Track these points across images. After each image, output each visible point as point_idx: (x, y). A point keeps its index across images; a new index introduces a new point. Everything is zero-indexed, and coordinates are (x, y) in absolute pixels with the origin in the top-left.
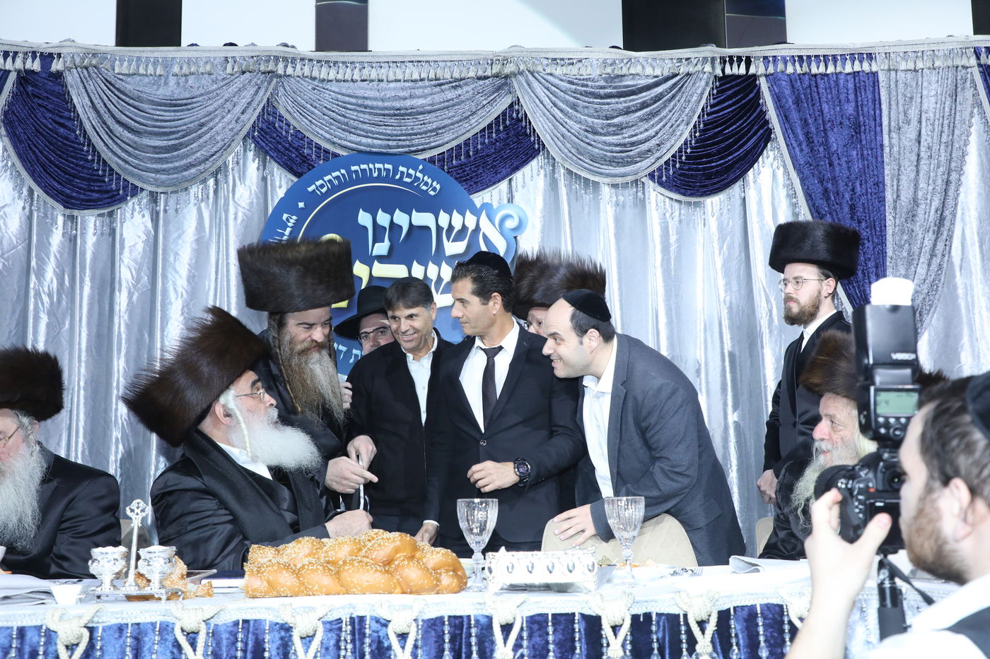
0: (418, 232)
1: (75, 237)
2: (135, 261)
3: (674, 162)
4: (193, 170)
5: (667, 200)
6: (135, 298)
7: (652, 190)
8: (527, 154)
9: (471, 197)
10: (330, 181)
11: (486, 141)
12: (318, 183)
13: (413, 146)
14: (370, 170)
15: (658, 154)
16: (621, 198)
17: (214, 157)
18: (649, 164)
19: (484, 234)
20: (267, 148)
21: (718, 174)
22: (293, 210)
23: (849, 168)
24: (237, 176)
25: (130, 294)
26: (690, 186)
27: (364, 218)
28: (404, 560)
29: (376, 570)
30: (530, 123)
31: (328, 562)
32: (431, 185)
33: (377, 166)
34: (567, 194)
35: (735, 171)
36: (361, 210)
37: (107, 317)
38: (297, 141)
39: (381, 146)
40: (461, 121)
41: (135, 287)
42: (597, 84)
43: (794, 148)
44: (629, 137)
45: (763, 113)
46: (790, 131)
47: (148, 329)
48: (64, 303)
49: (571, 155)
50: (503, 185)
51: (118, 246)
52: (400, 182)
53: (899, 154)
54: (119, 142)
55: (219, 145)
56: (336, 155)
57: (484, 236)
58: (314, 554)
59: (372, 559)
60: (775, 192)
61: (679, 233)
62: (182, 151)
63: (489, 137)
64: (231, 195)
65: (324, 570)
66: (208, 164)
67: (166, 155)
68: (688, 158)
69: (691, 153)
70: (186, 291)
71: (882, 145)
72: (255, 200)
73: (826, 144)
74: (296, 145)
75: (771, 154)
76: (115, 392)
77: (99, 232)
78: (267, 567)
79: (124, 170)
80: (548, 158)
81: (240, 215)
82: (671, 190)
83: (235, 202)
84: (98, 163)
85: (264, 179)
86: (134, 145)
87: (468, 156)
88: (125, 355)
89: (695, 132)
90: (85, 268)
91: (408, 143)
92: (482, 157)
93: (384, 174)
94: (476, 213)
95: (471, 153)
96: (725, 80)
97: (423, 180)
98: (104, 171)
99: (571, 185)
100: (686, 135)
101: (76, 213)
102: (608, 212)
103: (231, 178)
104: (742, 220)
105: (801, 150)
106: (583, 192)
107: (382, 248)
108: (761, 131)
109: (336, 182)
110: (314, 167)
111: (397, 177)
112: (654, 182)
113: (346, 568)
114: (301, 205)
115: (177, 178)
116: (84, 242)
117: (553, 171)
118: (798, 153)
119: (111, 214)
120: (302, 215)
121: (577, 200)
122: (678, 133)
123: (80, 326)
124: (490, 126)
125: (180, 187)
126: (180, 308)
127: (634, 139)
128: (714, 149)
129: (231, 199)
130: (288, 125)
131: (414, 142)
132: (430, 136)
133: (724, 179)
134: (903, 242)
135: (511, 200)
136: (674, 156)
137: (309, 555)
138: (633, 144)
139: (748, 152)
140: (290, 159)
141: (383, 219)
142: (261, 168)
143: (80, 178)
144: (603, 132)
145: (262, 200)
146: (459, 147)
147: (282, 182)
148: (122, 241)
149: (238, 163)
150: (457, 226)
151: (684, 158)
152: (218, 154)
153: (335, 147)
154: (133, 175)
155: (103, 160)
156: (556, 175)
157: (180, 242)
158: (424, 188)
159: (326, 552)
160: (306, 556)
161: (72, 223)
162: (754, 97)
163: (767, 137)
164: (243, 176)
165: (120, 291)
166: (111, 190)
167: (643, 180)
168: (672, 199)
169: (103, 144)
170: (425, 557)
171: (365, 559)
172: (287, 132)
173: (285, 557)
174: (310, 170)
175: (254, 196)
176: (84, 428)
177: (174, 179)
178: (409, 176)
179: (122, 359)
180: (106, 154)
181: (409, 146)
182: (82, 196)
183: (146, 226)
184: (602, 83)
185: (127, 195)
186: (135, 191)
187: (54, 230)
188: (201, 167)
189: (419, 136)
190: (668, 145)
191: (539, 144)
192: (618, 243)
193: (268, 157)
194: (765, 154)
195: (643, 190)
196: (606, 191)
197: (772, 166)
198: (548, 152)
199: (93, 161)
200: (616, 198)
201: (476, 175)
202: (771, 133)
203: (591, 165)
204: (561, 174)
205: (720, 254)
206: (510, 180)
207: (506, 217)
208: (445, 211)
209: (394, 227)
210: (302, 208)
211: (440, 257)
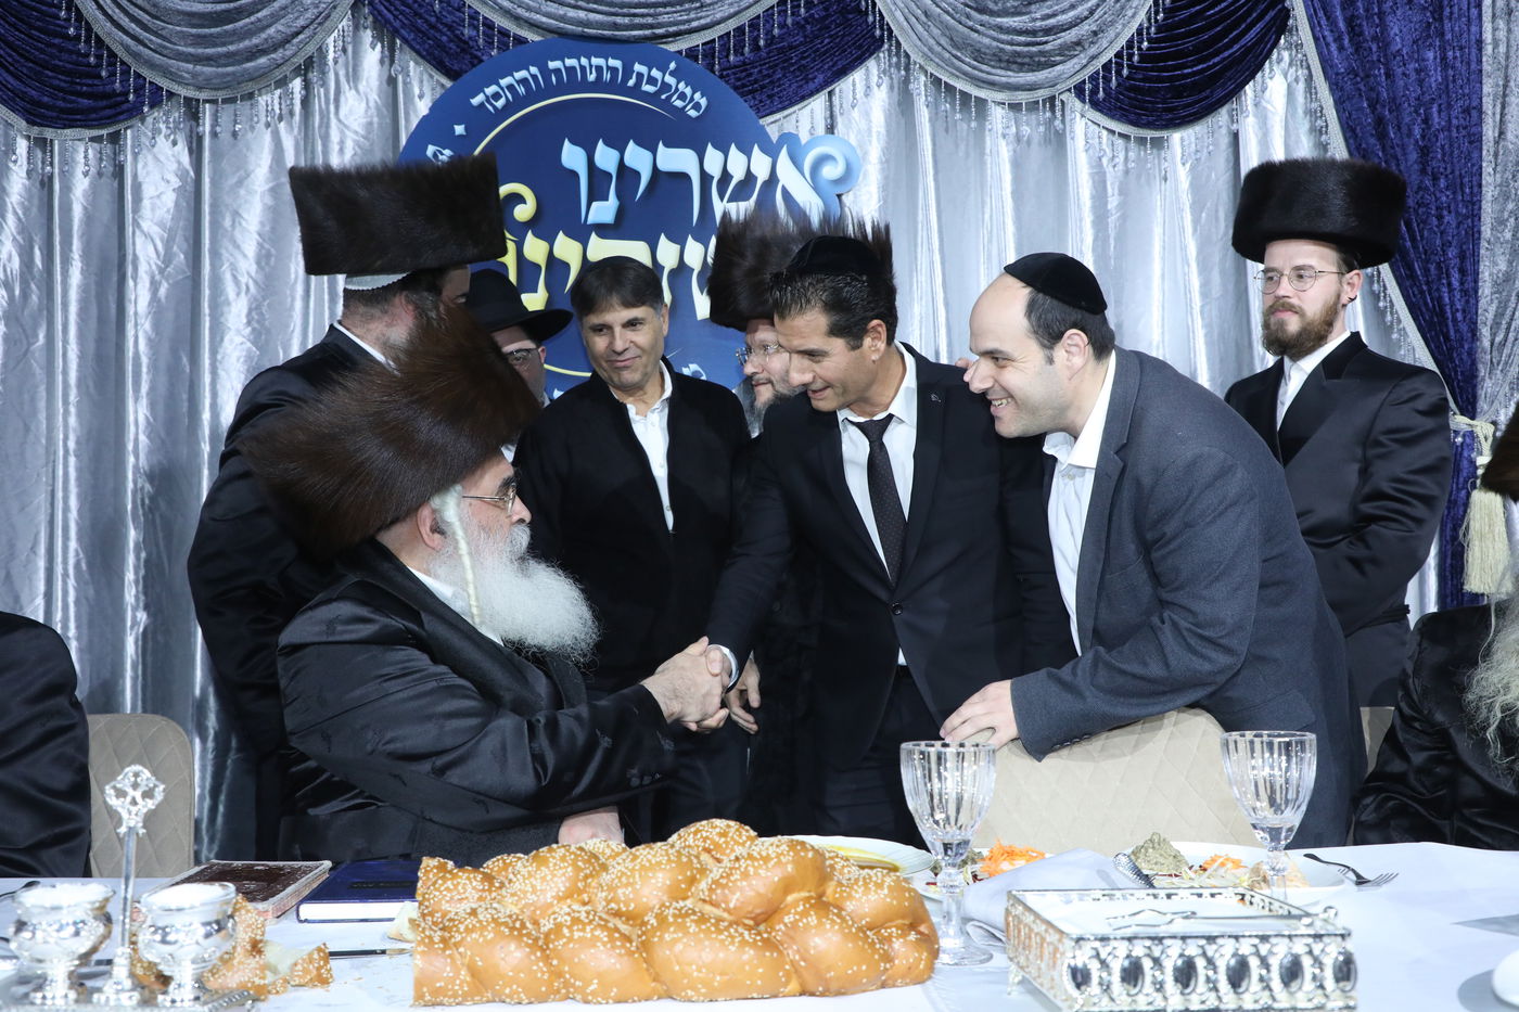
0: (670, 184)
1: (51, 177)
2: (161, 224)
3: (1120, 66)
4: (263, 60)
5: (1105, 133)
6: (163, 291)
7: (1078, 115)
8: (861, 46)
9: (762, 122)
10: (510, 87)
11: (789, 21)
12: (491, 90)
13: (660, 25)
14: (583, 68)
15: (1093, 50)
16: (1026, 130)
17: (301, 37)
18: (1078, 67)
19: (784, 188)
20: (397, 24)
21: (1196, 88)
22: (447, 140)
23: (1421, 82)
24: (342, 73)
25: (155, 286)
26: (1146, 109)
27: (572, 156)
28: (805, 914)
29: (744, 943)
31: (617, 914)
32: (691, 100)
33: (596, 61)
34: (930, 120)
35: (1224, 84)
36: (567, 142)
37: (113, 326)
38: (449, 12)
39: (601, 25)
41: (162, 271)
43: (1327, 45)
44: (1043, 18)
46: (1321, 14)
47: (188, 348)
48: (34, 298)
49: (939, 49)
50: (818, 104)
51: (129, 197)
52: (636, 91)
53: (1507, 58)
55: (309, 15)
56: (520, 41)
57: (785, 193)
58: (580, 892)
59: (727, 910)
60: (1291, 121)
61: (1123, 191)
62: (241, 23)
63: (793, 14)
64: (332, 108)
65: (611, 937)
66: (289, 50)
67: (213, 30)
68: (1143, 57)
69: (1148, 49)
70: (255, 282)
71: (1480, 43)
72: (376, 120)
73: (1383, 41)
74: (450, 19)
75: (1286, 54)
76: (131, 460)
77: (93, 170)
78: (467, 930)
79: (136, 56)
80: (898, 54)
81: (349, 144)
82: (1112, 117)
83: (340, 121)
84: (88, 41)
85: (392, 81)
86: (153, 11)
87: (756, 48)
88: (148, 394)
89: (1157, 13)
90: (71, 236)
91: (650, 20)
92: (781, 51)
93: (607, 76)
94: (771, 151)
95: (762, 43)
97: (677, 89)
98: (99, 57)
99: (937, 106)
100: (1142, 16)
101: (49, 133)
102: (1001, 153)
103: (332, 76)
104: (1231, 172)
105: (1341, 48)
106: (958, 116)
107: (603, 211)
108: (1272, 13)
109: (521, 90)
110: (481, 61)
111: (631, 83)
112: (1083, 101)
113: (667, 937)
114: (459, 129)
115: (233, 73)
116: (67, 189)
117: (906, 81)
118: (1335, 53)
119: (115, 138)
120: (462, 147)
121: (947, 131)
122: (1130, 13)
123: (65, 342)
125: (240, 91)
126: (245, 311)
127: (1052, 21)
128: (1189, 43)
129: (332, 116)
131: (661, 19)
132: (690, 10)
133: (1207, 97)
134: (1506, 215)
135: (831, 129)
136: (1119, 55)
137: (569, 894)
138: (1048, 31)
139: (1248, 50)
140: (439, 45)
141: (606, 158)
142: (387, 60)
143: (54, 69)
144: (996, 8)
145: (388, 121)
146: (740, 30)
147: (422, 91)
148: (137, 187)
149: (344, 50)
150: (738, 174)
151: (1136, 58)
152: (307, 33)
153: (519, 26)
154: (152, 66)
155: (97, 36)
156: (911, 86)
157: (242, 192)
158: (679, 103)
159: (611, 889)
160: (560, 899)
161: (44, 152)
163: (1281, 24)
164: (354, 75)
165: (135, 279)
166: (114, 94)
167: (1063, 97)
168: (1113, 132)
169: (95, 7)
170: (850, 897)
171: (708, 908)
173: (509, 900)
174: (474, 66)
175: (373, 111)
176: (77, 524)
177: (228, 74)
178: (652, 81)
179: (144, 402)
180: (102, 27)
181: (651, 26)
182: (60, 103)
183: (179, 163)
185: (143, 104)
186: (157, 97)
187: (11, 165)
188: (278, 55)
189: (668, 9)
190: (1111, 33)
191: (882, 29)
192: (1016, 209)
193: (398, 41)
194: (1275, 56)
195: (1063, 115)
196: (999, 116)
197: (1286, 78)
198: (898, 44)
199: (77, 38)
200: (1017, 128)
201: (772, 82)
202: (1287, 17)
203: (975, 68)
204: (920, 84)
205: (1195, 230)
206: (830, 93)
207: (823, 159)
208: (715, 147)
209: (626, 174)
210: (460, 136)
211: (706, 228)
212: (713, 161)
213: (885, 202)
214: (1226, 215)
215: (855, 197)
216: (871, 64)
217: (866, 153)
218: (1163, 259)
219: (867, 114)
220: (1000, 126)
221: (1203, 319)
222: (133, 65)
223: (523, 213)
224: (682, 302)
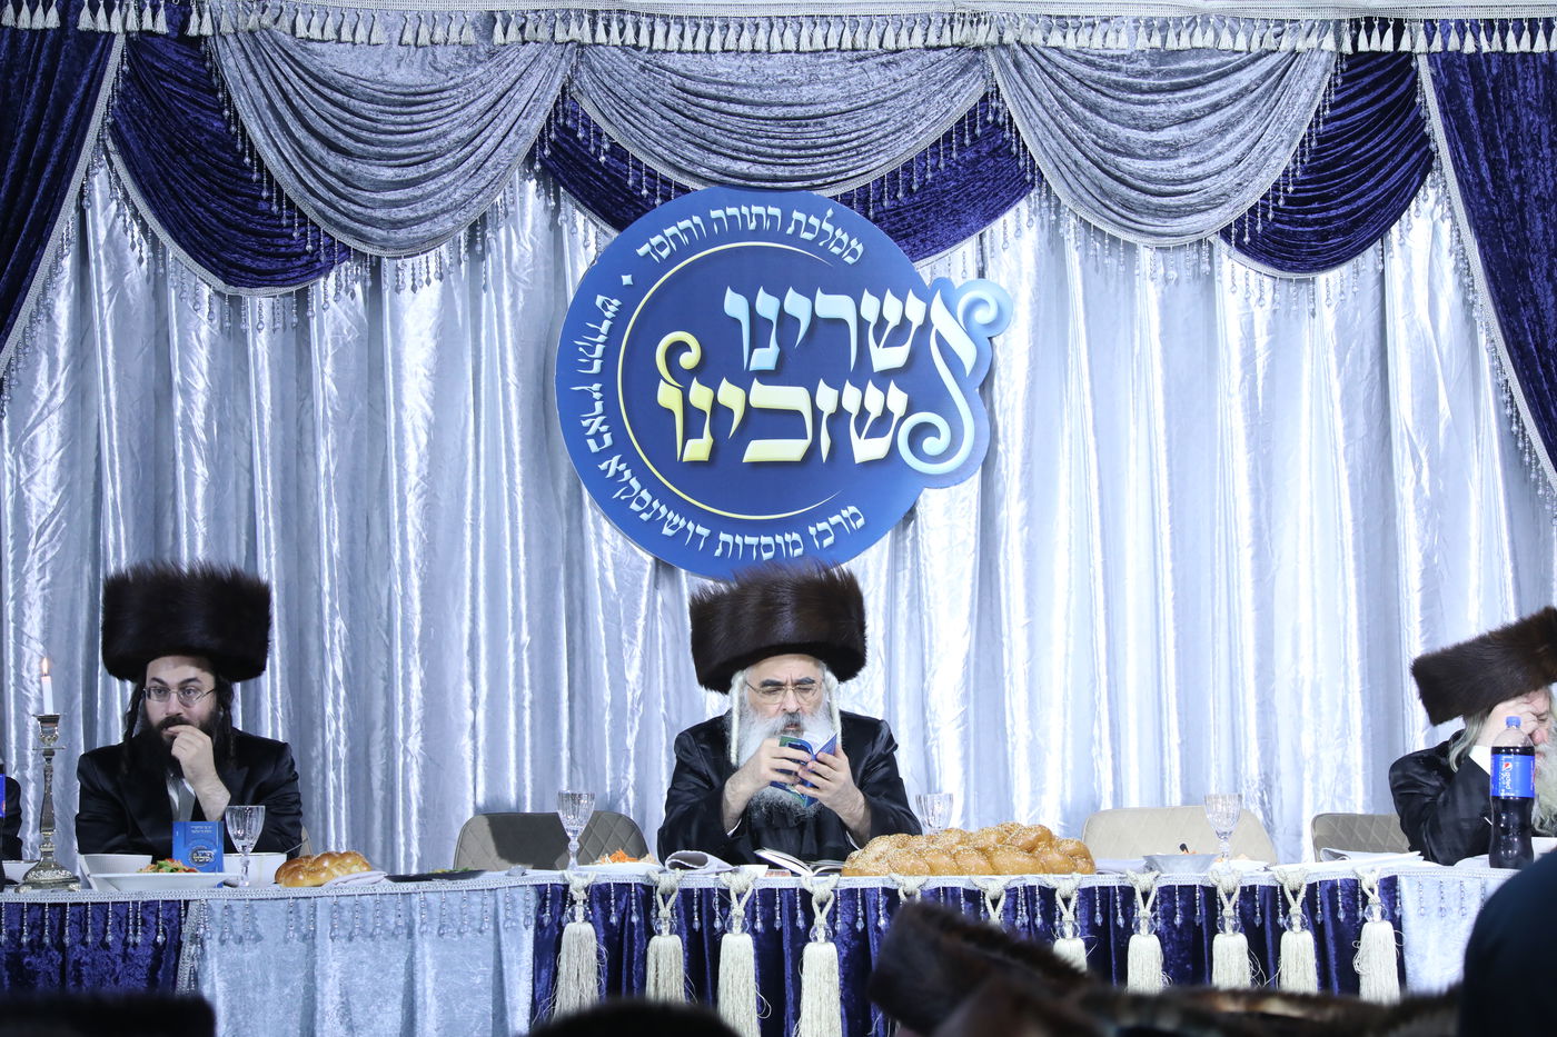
0: (828, 330)
1: (245, 334)
3: (1265, 207)
5: (1252, 276)
7: (1224, 257)
8: (1012, 190)
9: (915, 265)
10: (674, 237)
11: (942, 165)
12: (656, 240)
13: (818, 176)
14: (743, 217)
15: (1237, 199)
17: (481, 197)
18: (1223, 214)
19: (938, 334)
20: (565, 178)
21: (1339, 231)
22: (614, 290)
26: (1291, 253)
27: (734, 304)
30: (1018, 133)
32: (848, 242)
33: (756, 210)
34: (1080, 263)
35: (1369, 225)
36: (729, 290)
38: (615, 164)
39: (762, 178)
40: (899, 130)
42: (1137, 67)
43: (1471, 188)
44: (1189, 166)
45: (1420, 122)
46: (1465, 158)
49: (1089, 198)
50: (968, 247)
52: (794, 239)
54: (320, 171)
56: (683, 190)
57: (939, 336)
60: (1435, 262)
61: (1273, 330)
63: (945, 156)
68: (1288, 201)
69: (1294, 192)
74: (614, 169)
75: (1431, 192)
76: (328, 600)
79: (327, 218)
80: (1048, 198)
81: (521, 295)
82: (1259, 260)
83: (511, 272)
84: (279, 203)
86: (347, 178)
87: (909, 191)
89: (1303, 154)
92: (934, 194)
93: (767, 224)
94: (926, 296)
95: (915, 187)
96: (1357, 58)
97: (834, 236)
98: (290, 218)
99: (1087, 251)
100: (1287, 161)
101: (243, 292)
102: (1149, 295)
104: (1378, 310)
106: (1107, 254)
107: (765, 358)
108: (1416, 155)
109: (685, 239)
110: (645, 211)
111: (790, 230)
112: (1229, 243)
114: (627, 280)
117: (1057, 224)
119: (302, 295)
120: (629, 297)
121: (1097, 270)
122: (1273, 162)
124: (947, 137)
127: (1199, 169)
129: (506, 269)
130: (599, 134)
131: (818, 169)
132: (847, 158)
133: (1350, 242)
135: (981, 274)
136: (1265, 198)
138: (1194, 179)
139: (1393, 193)
140: (605, 196)
141: (767, 305)
142: (551, 209)
143: (249, 231)
144: (1144, 154)
146: (894, 175)
147: (587, 238)
151: (1281, 202)
153: (680, 175)
154: (344, 229)
155: (287, 197)
156: (1061, 231)
158: (836, 250)
162: (1406, 92)
163: (1427, 163)
166: (306, 254)
167: (1211, 239)
168: (1260, 273)
172: (598, 148)
174: (639, 216)
175: (540, 259)
178: (810, 228)
183: (356, 314)
184: (1146, 65)
186: (344, 256)
189: (826, 158)
190: (1257, 180)
191: (1032, 172)
192: (1165, 351)
193: (562, 189)
194: (1421, 192)
195: (1211, 257)
196: (1148, 258)
197: (1432, 216)
198: (1049, 188)
199: (269, 199)
200: (1165, 269)
201: (925, 227)
202: (1432, 158)
203: (1123, 217)
204: (1070, 228)
205: (1339, 372)
206: (981, 235)
207: (976, 303)
208: (872, 293)
209: (786, 321)
210: (627, 286)
211: (863, 374)
212: (870, 307)
213: (1035, 343)
214: (1372, 353)
215: (1006, 340)
216: (1022, 205)
217: (1016, 295)
218: (1311, 395)
219: (1017, 256)
220: (1148, 268)
221: (1346, 460)
222: (324, 226)
223: (688, 360)
224: (841, 446)
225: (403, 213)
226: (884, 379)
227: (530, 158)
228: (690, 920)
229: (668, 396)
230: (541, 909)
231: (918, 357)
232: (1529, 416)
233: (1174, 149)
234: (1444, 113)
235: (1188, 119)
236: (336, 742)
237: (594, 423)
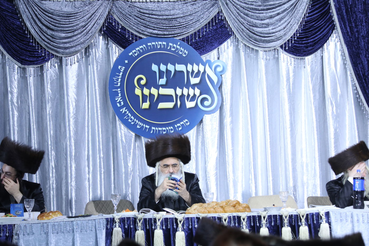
0: (178, 74)
3: (292, 40)
5: (288, 57)
7: (281, 53)
8: (226, 36)
9: (202, 56)
10: (139, 50)
11: (208, 30)
12: (134, 51)
14: (156, 45)
15: (285, 38)
18: (281, 42)
19: (207, 74)
20: (109, 35)
21: (311, 46)
26: (299, 52)
27: (155, 68)
30: (227, 22)
32: (184, 51)
33: (160, 43)
34: (244, 55)
35: (319, 44)
36: (153, 64)
38: (123, 32)
39: (161, 34)
40: (196, 21)
42: (258, 4)
44: (272, 29)
45: (331, 17)
46: (343, 26)
49: (246, 38)
50: (215, 52)
52: (170, 50)
54: (46, 35)
55: (90, 35)
56: (141, 38)
57: (208, 75)
60: (336, 53)
61: (294, 72)
63: (208, 28)
68: (298, 38)
69: (299, 36)
74: (122, 34)
75: (334, 35)
80: (235, 39)
82: (290, 54)
83: (96, 60)
84: (35, 43)
85: (108, 49)
86: (53, 36)
87: (199, 37)
89: (301, 26)
92: (206, 38)
93: (162, 47)
94: (204, 64)
95: (201, 36)
96: (315, 0)
97: (180, 49)
98: (38, 47)
99: (246, 52)
100: (297, 28)
101: (26, 66)
102: (262, 63)
103: (94, 49)
104: (321, 66)
105: (348, 35)
106: (251, 53)
107: (163, 81)
108: (330, 26)
109: (141, 51)
110: (131, 44)
111: (169, 48)
112: (283, 49)
114: (126, 62)
117: (238, 45)
119: (42, 67)
120: (127, 66)
121: (248, 57)
122: (293, 28)
124: (209, 23)
125: (72, 54)
127: (274, 30)
128: (309, 34)
130: (118, 24)
131: (176, 32)
132: (183, 29)
133: (314, 48)
135: (218, 58)
136: (291, 37)
138: (273, 33)
139: (325, 35)
140: (120, 40)
141: (163, 68)
142: (106, 44)
144: (260, 26)
146: (195, 33)
147: (116, 51)
151: (296, 38)
153: (140, 35)
154: (52, 50)
155: (37, 42)
156: (239, 47)
158: (181, 53)
162: (327, 9)
163: (333, 27)
166: (42, 56)
167: (278, 48)
168: (291, 57)
172: (118, 27)
174: (129, 45)
175: (104, 57)
178: (174, 47)
184: (260, 4)
186: (53, 56)
191: (231, 32)
192: (266, 78)
193: (109, 38)
194: (332, 35)
195: (278, 53)
196: (261, 54)
197: (335, 41)
198: (235, 36)
199: (32, 42)
200: (266, 56)
201: (203, 47)
202: (335, 26)
203: (255, 43)
204: (241, 46)
205: (312, 82)
206: (218, 49)
207: (217, 66)
208: (190, 64)
209: (168, 71)
210: (127, 63)
211: (188, 85)
212: (190, 68)
213: (233, 76)
214: (320, 77)
215: (225, 75)
216: (229, 40)
217: (227, 64)
218: (304, 88)
219: (228, 54)
220: (262, 56)
221: (314, 105)
222: (47, 49)
223: (143, 82)
224: (183, 104)
225: (68, 45)
226: (194, 86)
227: (101, 30)
228: (146, 226)
229: (138, 92)
230: (107, 224)
231: (202, 81)
232: (361, 93)
233: (268, 25)
234: (338, 14)
235: (271, 17)
236: (53, 183)
237: (119, 99)
